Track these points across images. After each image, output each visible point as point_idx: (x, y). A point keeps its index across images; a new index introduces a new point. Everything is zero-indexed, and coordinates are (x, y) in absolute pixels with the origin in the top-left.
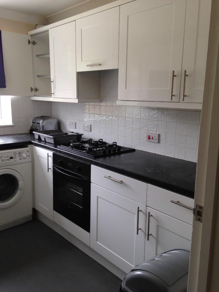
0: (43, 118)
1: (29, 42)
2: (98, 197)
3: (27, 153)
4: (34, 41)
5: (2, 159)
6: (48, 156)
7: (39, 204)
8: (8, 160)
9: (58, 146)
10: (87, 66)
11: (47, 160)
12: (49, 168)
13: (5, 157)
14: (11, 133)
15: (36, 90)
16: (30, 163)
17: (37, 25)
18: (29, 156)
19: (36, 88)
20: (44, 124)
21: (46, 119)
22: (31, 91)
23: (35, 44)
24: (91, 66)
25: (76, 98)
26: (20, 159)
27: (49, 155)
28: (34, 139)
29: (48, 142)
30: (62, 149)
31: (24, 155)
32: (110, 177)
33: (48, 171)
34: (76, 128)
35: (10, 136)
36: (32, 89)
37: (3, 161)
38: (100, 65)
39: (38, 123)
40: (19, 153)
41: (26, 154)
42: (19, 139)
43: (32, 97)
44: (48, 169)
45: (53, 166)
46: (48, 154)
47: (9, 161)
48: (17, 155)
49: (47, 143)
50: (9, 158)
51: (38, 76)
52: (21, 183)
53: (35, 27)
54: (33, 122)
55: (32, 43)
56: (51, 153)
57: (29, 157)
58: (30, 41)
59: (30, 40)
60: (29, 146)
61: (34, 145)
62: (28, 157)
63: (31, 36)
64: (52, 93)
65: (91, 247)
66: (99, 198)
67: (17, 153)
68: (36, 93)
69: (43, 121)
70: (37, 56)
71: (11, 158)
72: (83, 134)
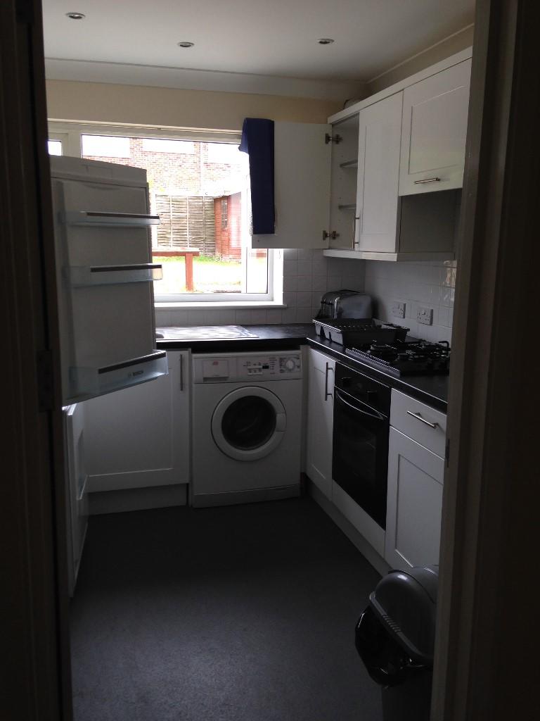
0: (343, 294)
1: (328, 139)
2: (399, 455)
3: (295, 360)
4: (338, 136)
5: (249, 367)
6: (327, 369)
7: (313, 465)
8: (260, 370)
9: (347, 350)
10: (416, 183)
11: (325, 375)
12: (329, 392)
13: (255, 365)
14: (279, 322)
15: (334, 236)
16: (301, 381)
17: (347, 101)
18: (299, 367)
19: (334, 232)
20: (341, 305)
21: (348, 296)
22: (324, 239)
23: (340, 143)
24: (424, 182)
25: (394, 251)
26: (282, 371)
27: (329, 367)
28: (314, 335)
29: (335, 342)
30: (354, 355)
31: (290, 364)
32: (419, 414)
33: (326, 400)
34: (404, 317)
35: (275, 328)
36: (325, 235)
37: (250, 370)
38: (438, 180)
39: (329, 304)
40: (281, 360)
41: (293, 362)
42: (288, 333)
43: (324, 251)
44: (327, 394)
45: (335, 389)
46: (327, 363)
47: (261, 373)
48: (277, 363)
49: (333, 344)
50: (261, 367)
51: (341, 207)
52: (280, 417)
53: (345, 105)
54: (322, 302)
55: (333, 140)
56: (332, 362)
57: (299, 370)
58: (329, 137)
59: (330, 135)
60: (301, 347)
61: (309, 347)
62: (296, 369)
63: (333, 125)
64: (356, 241)
65: (386, 559)
66: (402, 459)
67: (277, 358)
68: (334, 242)
69: (340, 299)
70: (342, 165)
71: (266, 367)
72: (409, 330)
